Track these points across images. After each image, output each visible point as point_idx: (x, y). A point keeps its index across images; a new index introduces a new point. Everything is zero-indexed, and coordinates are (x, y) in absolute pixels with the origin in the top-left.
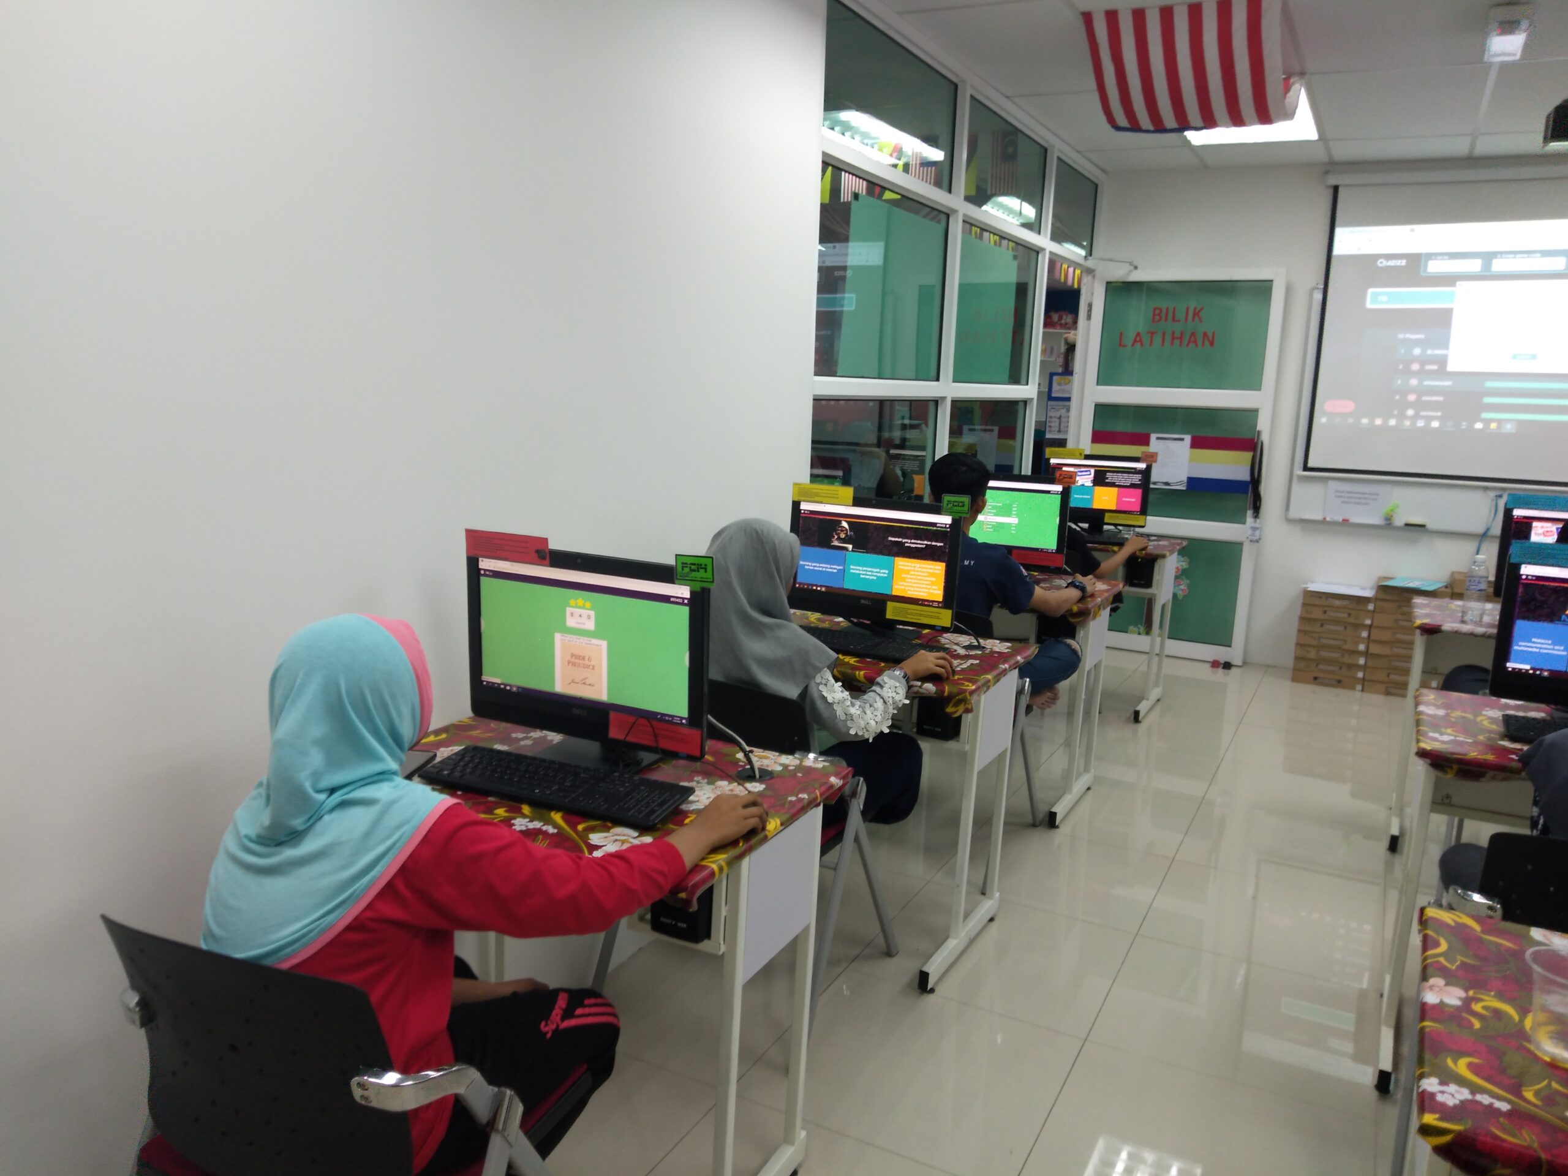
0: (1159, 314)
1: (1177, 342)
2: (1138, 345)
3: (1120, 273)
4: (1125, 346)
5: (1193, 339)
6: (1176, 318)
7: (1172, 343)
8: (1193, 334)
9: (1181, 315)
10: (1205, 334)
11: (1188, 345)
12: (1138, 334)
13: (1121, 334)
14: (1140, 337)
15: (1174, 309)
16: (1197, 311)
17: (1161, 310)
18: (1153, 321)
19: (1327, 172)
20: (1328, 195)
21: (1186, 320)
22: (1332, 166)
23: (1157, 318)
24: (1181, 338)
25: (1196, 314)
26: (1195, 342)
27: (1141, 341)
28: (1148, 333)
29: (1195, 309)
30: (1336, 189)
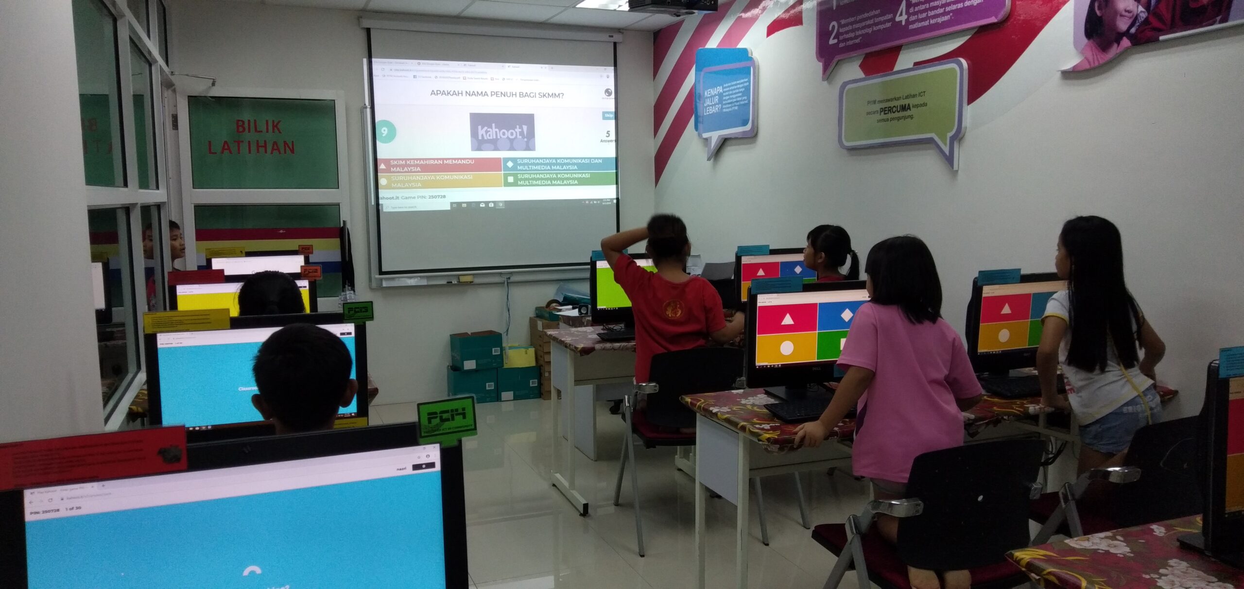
0: (243, 126)
1: (262, 150)
2: (226, 152)
3: (200, 88)
4: (216, 153)
5: (275, 147)
6: (258, 130)
7: (258, 151)
8: (275, 143)
9: (262, 126)
10: (285, 143)
11: (272, 153)
12: (226, 143)
13: (210, 142)
14: (228, 146)
15: (255, 121)
16: (275, 124)
17: (243, 122)
18: (238, 131)
19: (359, 18)
20: (363, 35)
21: (267, 131)
22: (362, 13)
23: (241, 129)
24: (265, 146)
25: (275, 126)
26: (278, 150)
27: (229, 149)
28: (235, 141)
29: (273, 121)
30: (368, 31)
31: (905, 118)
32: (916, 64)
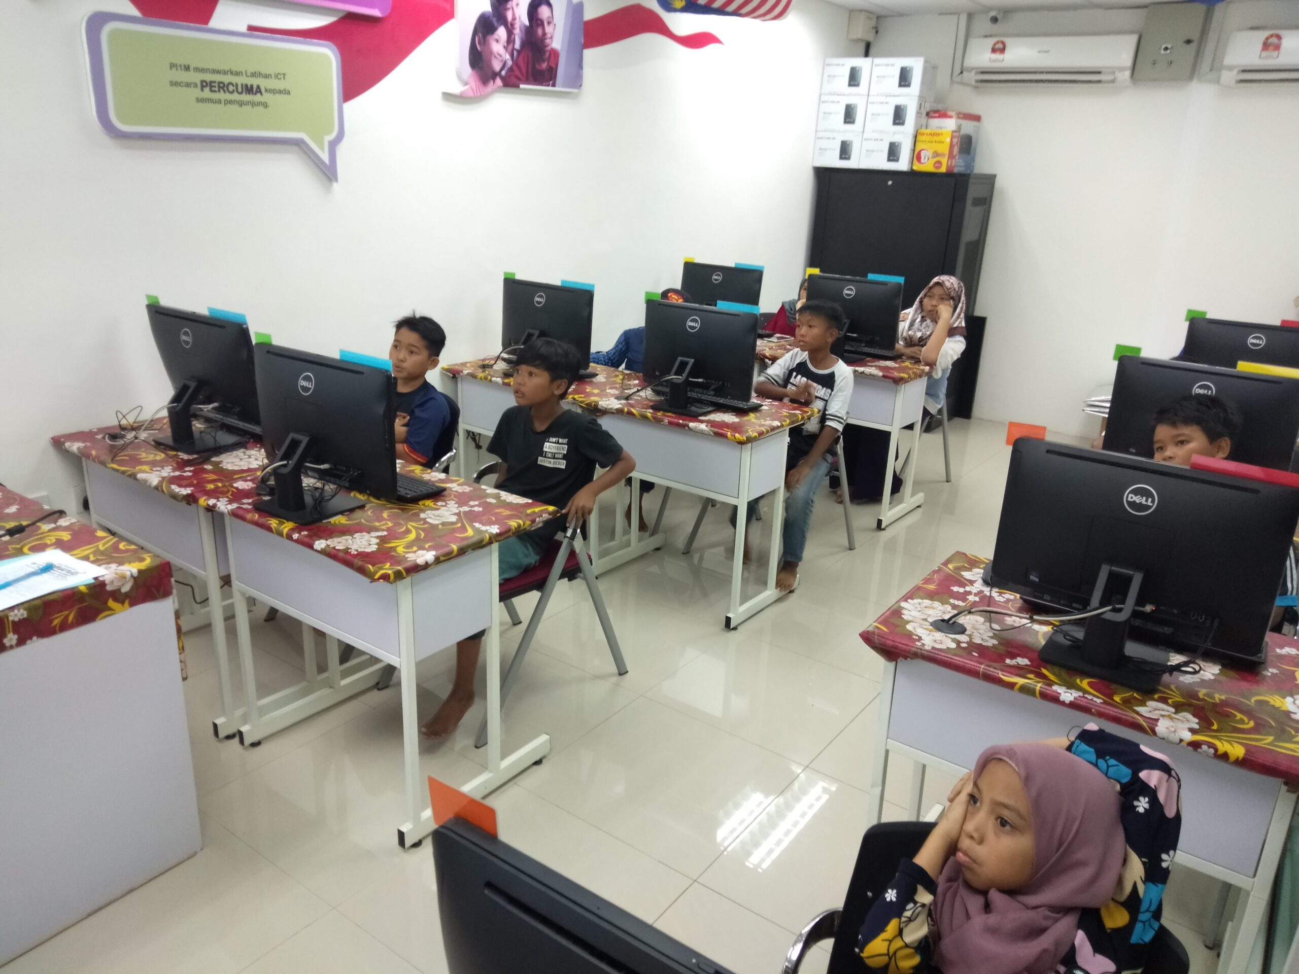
31: (253, 104)
32: (251, 28)
